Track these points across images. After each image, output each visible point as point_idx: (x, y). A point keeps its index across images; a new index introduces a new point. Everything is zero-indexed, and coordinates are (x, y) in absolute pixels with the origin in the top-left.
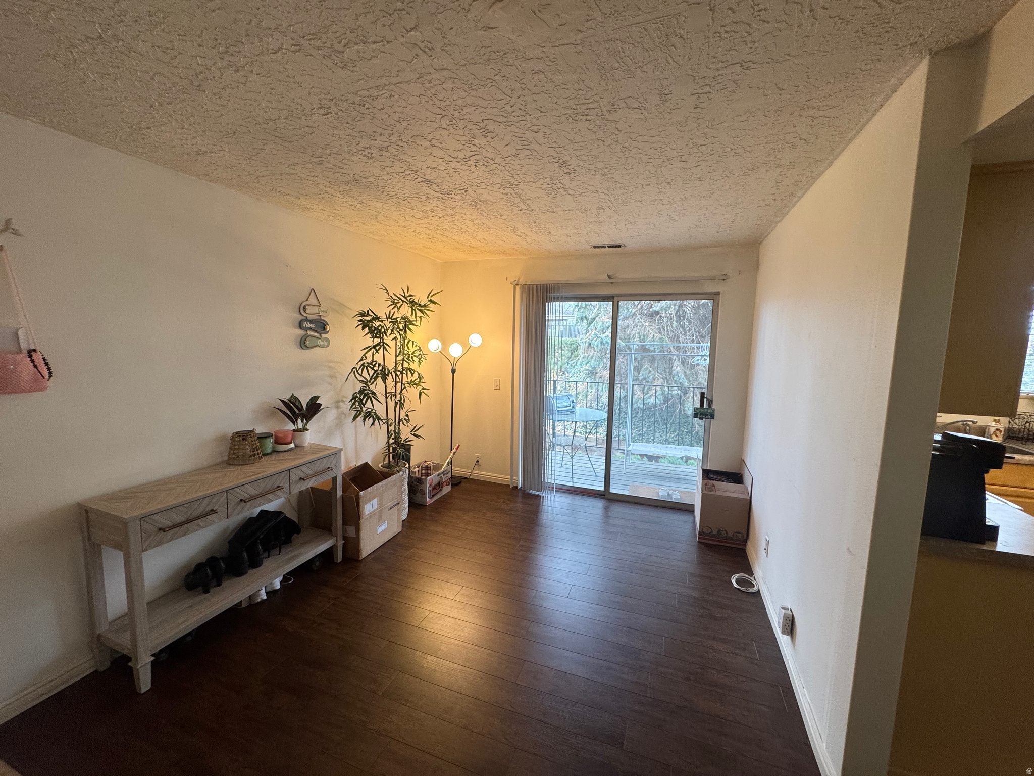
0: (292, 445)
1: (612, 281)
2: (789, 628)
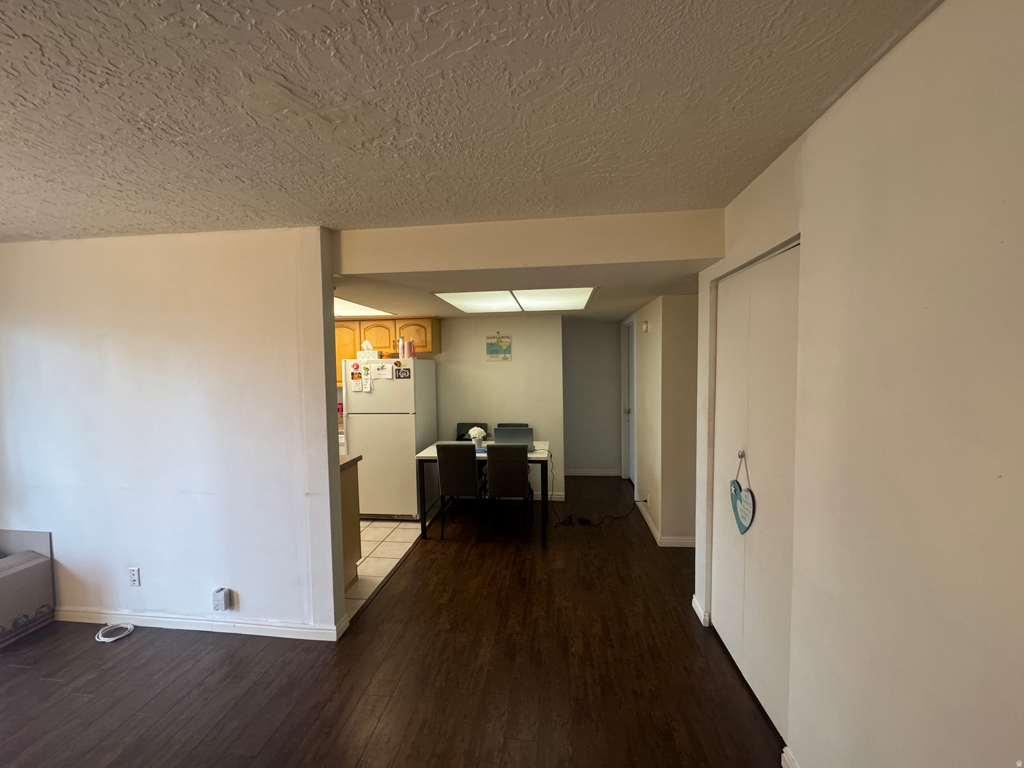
2: (228, 602)
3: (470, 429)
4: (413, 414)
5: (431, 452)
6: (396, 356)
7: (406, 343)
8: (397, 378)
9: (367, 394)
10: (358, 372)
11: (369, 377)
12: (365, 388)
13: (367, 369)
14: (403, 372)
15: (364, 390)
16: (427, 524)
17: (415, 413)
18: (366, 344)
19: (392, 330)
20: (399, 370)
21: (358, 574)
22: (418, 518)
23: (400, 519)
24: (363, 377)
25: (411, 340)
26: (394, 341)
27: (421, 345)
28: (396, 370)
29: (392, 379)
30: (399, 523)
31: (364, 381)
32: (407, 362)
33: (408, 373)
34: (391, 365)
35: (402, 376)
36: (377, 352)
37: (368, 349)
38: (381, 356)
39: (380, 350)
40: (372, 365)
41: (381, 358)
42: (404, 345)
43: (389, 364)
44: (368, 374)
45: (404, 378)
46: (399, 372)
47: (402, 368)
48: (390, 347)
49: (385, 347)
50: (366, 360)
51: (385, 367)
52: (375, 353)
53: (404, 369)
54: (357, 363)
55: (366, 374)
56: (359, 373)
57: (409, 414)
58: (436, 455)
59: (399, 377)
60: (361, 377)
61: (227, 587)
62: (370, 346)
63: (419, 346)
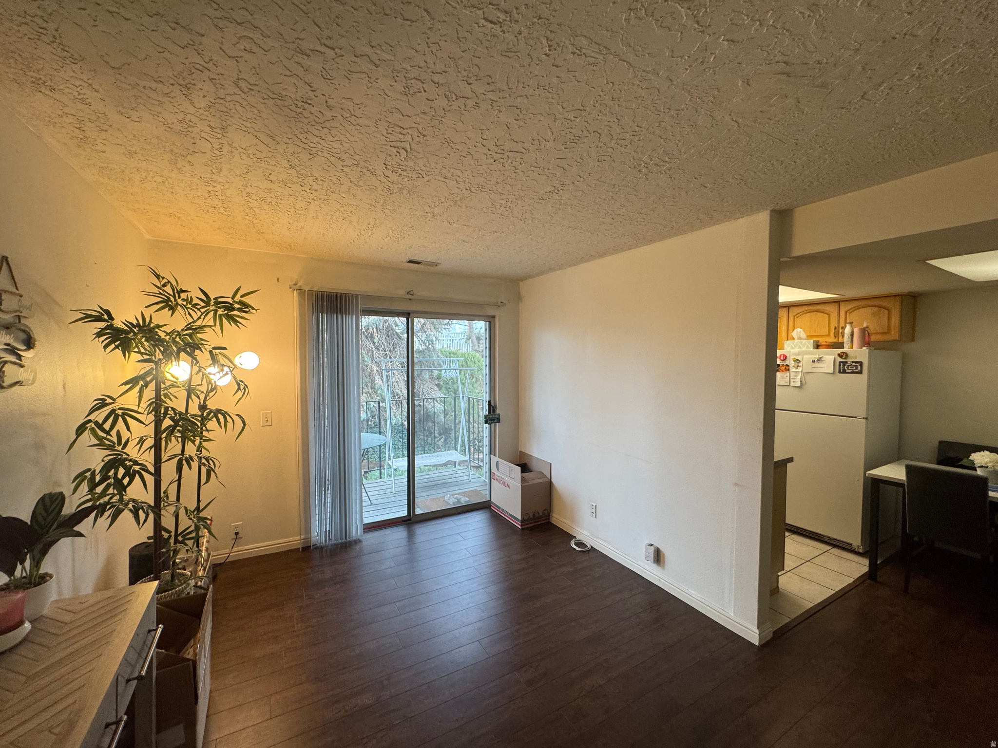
0: (27, 625)
1: (411, 297)
2: (656, 557)
3: (975, 452)
4: (864, 418)
5: (895, 472)
6: (840, 345)
7: (856, 330)
8: (840, 372)
9: (797, 389)
10: (785, 364)
11: (800, 369)
12: (794, 382)
13: (798, 361)
14: (851, 365)
15: (792, 384)
16: (878, 563)
17: (866, 418)
18: (798, 332)
19: (834, 316)
20: (845, 363)
21: (779, 586)
22: (861, 551)
23: (832, 542)
24: (792, 370)
25: (865, 325)
26: (835, 328)
27: (879, 331)
28: (840, 363)
29: (834, 373)
30: (831, 548)
31: (792, 374)
32: (859, 353)
33: (859, 368)
34: (833, 357)
35: (847, 371)
36: (812, 341)
37: (800, 338)
38: (817, 346)
39: (817, 339)
40: (806, 357)
41: (818, 349)
42: (853, 332)
43: (830, 357)
44: (798, 366)
45: (852, 372)
46: (844, 366)
47: (849, 361)
48: (829, 335)
49: (822, 336)
50: (797, 350)
51: (823, 359)
52: (809, 343)
53: (853, 362)
54: (785, 354)
55: (796, 366)
56: (787, 365)
57: (856, 417)
58: (904, 478)
59: (844, 372)
60: (789, 370)
61: (657, 545)
62: (803, 335)
63: (877, 333)
